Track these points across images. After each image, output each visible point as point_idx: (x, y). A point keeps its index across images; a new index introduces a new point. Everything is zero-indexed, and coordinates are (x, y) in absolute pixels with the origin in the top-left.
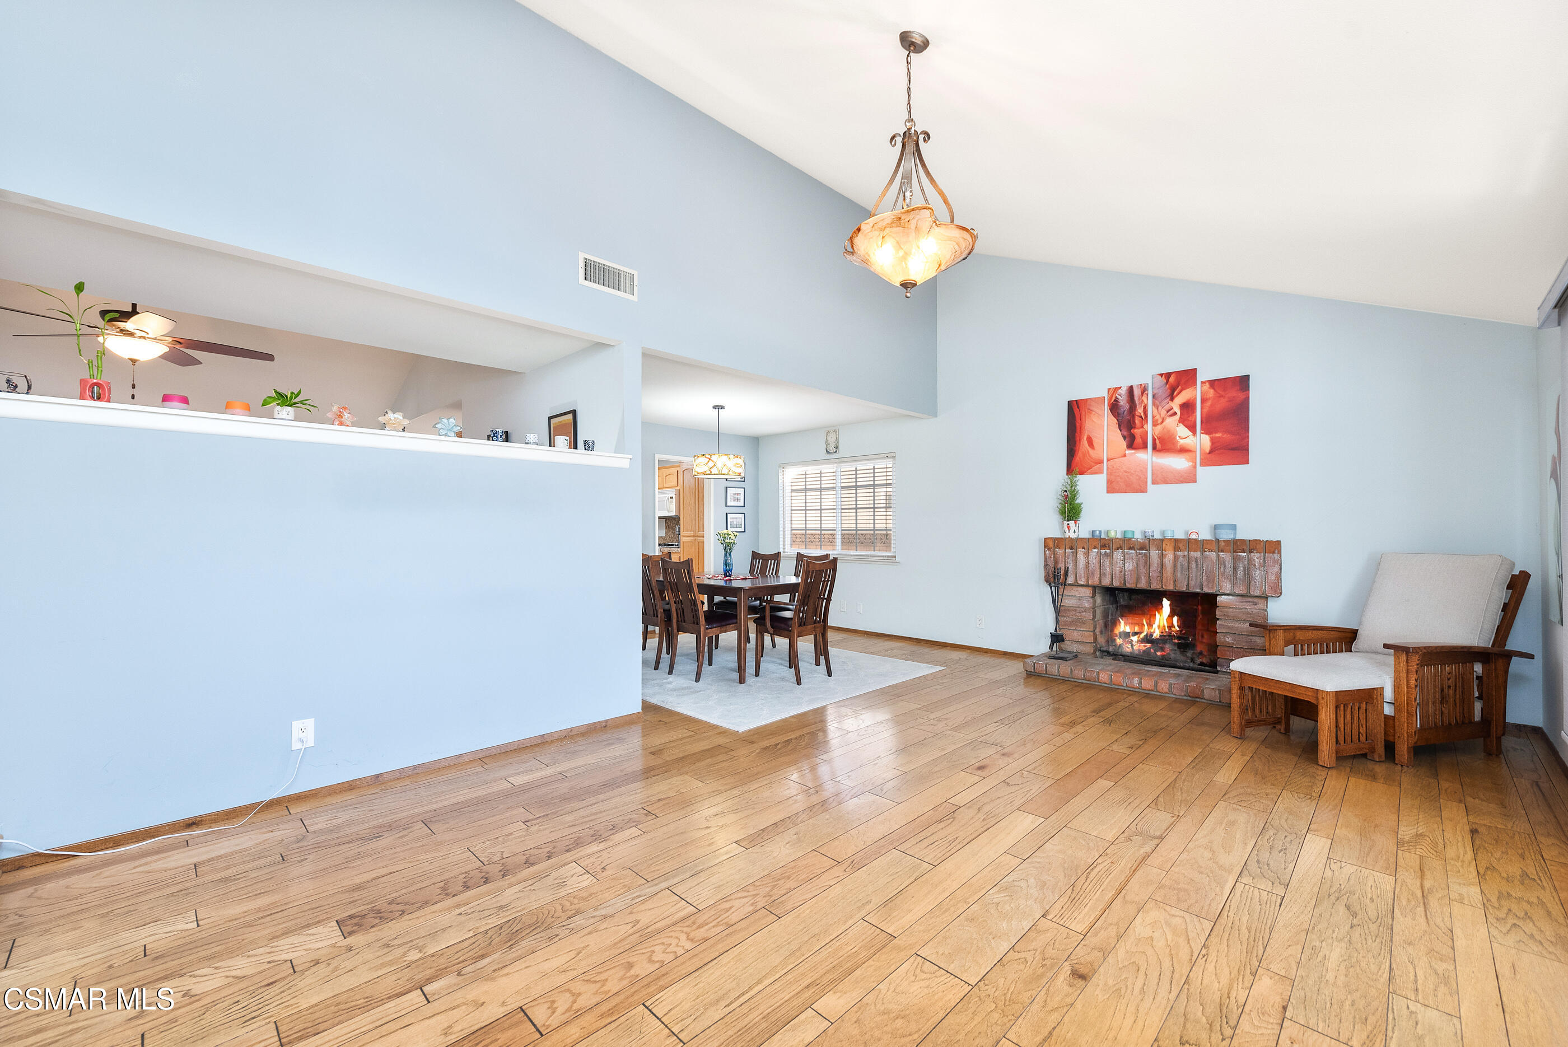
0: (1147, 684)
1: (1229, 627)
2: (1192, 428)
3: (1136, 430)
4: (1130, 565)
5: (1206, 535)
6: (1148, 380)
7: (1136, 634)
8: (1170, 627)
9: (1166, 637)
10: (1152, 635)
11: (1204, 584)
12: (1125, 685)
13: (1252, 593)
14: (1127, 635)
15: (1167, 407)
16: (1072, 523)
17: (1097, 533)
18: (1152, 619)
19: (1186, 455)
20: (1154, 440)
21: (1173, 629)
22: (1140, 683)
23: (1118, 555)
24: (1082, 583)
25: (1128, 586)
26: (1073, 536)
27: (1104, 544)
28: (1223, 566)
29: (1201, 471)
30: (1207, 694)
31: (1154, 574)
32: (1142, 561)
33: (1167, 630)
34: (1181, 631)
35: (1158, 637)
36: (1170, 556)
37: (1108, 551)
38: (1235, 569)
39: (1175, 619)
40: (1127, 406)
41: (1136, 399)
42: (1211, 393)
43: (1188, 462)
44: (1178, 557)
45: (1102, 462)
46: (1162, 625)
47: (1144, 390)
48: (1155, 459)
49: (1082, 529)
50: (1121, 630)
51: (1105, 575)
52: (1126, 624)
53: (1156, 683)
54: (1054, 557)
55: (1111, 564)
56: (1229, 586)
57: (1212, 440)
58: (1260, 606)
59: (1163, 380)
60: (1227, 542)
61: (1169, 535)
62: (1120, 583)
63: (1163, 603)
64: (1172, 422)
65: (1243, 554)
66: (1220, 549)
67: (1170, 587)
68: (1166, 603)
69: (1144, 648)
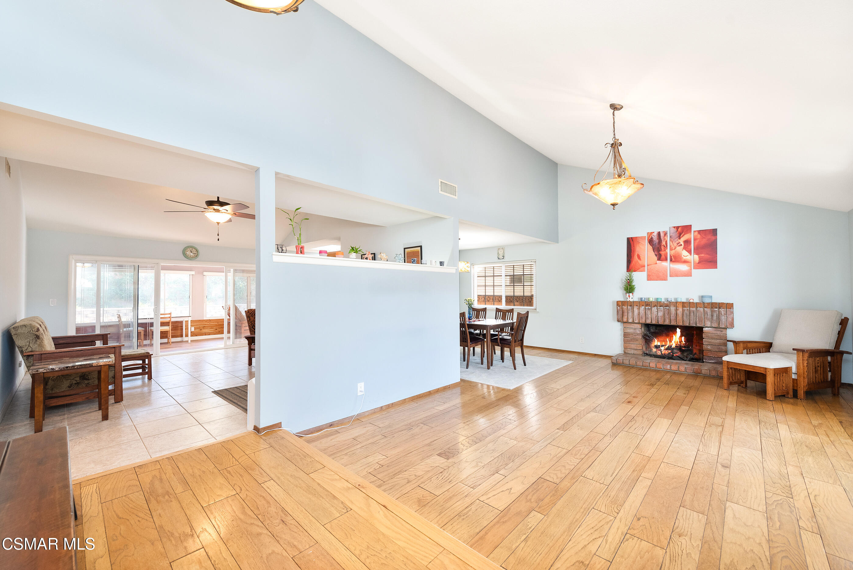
0: (674, 368)
1: (709, 342)
2: (690, 252)
3: (662, 252)
4: (660, 314)
5: (696, 300)
6: (667, 229)
7: (662, 346)
8: (680, 342)
9: (679, 348)
10: (671, 346)
11: (697, 323)
12: (663, 368)
13: (720, 327)
14: (657, 347)
15: (677, 242)
16: (631, 294)
17: (643, 299)
18: (671, 338)
19: (687, 264)
20: (671, 257)
21: (682, 343)
22: (671, 367)
23: (654, 309)
24: (636, 322)
25: (660, 323)
26: (631, 300)
27: (647, 304)
28: (706, 315)
29: (694, 272)
30: (703, 372)
31: (673, 318)
32: (666, 312)
34: (686, 344)
35: (674, 347)
36: (680, 310)
37: (649, 307)
38: (712, 316)
39: (683, 338)
40: (657, 241)
41: (662, 238)
42: (699, 236)
43: (688, 267)
44: (685, 310)
45: (644, 266)
46: (676, 341)
47: (666, 234)
48: (671, 265)
49: (634, 297)
50: (656, 344)
51: (648, 318)
52: (658, 341)
54: (622, 310)
55: (651, 313)
56: (709, 323)
57: (699, 257)
58: (724, 332)
59: (675, 230)
60: (708, 304)
61: (679, 300)
62: (656, 322)
63: (677, 330)
64: (679, 249)
65: (716, 309)
66: (705, 307)
67: (681, 324)
68: (678, 330)
69: (667, 353)
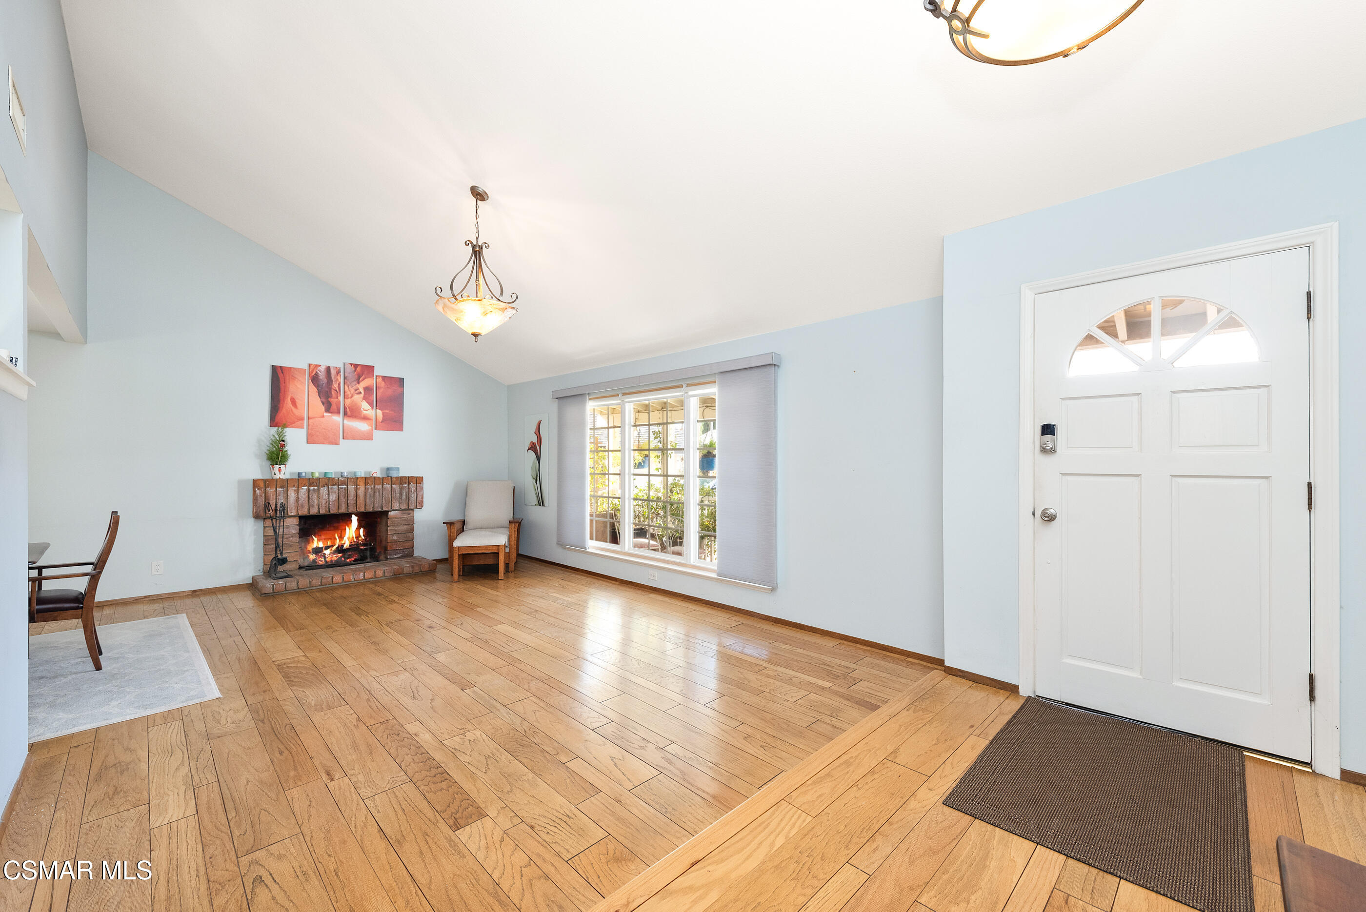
1: (395, 530)
2: (371, 405)
3: (332, 400)
4: (333, 497)
5: (378, 474)
6: (341, 366)
7: (327, 548)
8: (357, 538)
9: (354, 548)
10: (343, 546)
11: (383, 505)
13: (410, 508)
14: (318, 551)
15: (355, 387)
16: (282, 466)
17: (304, 474)
18: (343, 533)
19: (368, 421)
20: (345, 408)
21: (360, 539)
23: (324, 490)
24: (293, 514)
25: (332, 512)
26: (282, 476)
27: (313, 482)
28: (394, 494)
29: (377, 434)
31: (351, 501)
32: (342, 494)
33: (355, 540)
34: (366, 539)
35: (348, 547)
36: (362, 489)
37: (316, 488)
38: (401, 494)
39: (362, 530)
40: (325, 381)
41: (333, 377)
42: (383, 384)
43: (369, 426)
44: (368, 489)
45: (303, 419)
46: (351, 536)
47: (338, 372)
48: (346, 422)
49: (285, 472)
50: (314, 546)
51: (313, 506)
52: (319, 540)
53: (375, 572)
54: (265, 496)
55: (319, 497)
56: (398, 505)
57: (383, 414)
58: (411, 515)
59: (352, 368)
60: (397, 478)
61: (358, 475)
62: (326, 511)
63: (352, 518)
64: (358, 398)
65: (406, 485)
66: (393, 482)
67: (354, 511)
68: (354, 519)
69: (336, 559)
